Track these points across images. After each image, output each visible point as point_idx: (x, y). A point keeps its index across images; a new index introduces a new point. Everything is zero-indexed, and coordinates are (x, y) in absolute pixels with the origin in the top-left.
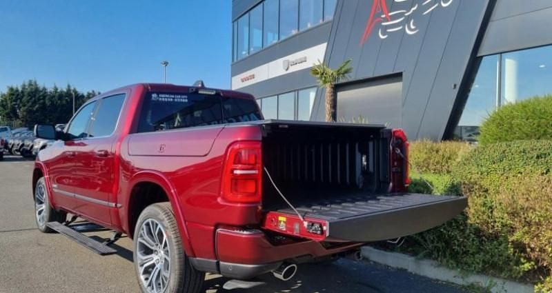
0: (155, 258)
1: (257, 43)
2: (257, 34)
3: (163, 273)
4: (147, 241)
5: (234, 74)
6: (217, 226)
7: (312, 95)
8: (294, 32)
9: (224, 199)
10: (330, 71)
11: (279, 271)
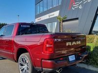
0: (24, 67)
1: (41, 10)
2: (41, 8)
3: (27, 71)
4: (22, 62)
5: (36, 18)
6: (42, 59)
7: (56, 23)
8: (51, 8)
9: (44, 52)
10: (61, 18)
11: (58, 70)
